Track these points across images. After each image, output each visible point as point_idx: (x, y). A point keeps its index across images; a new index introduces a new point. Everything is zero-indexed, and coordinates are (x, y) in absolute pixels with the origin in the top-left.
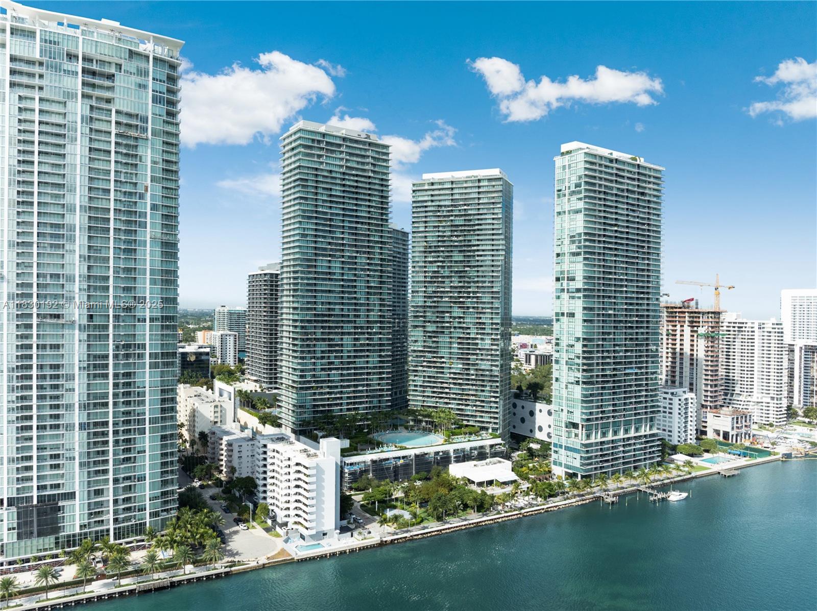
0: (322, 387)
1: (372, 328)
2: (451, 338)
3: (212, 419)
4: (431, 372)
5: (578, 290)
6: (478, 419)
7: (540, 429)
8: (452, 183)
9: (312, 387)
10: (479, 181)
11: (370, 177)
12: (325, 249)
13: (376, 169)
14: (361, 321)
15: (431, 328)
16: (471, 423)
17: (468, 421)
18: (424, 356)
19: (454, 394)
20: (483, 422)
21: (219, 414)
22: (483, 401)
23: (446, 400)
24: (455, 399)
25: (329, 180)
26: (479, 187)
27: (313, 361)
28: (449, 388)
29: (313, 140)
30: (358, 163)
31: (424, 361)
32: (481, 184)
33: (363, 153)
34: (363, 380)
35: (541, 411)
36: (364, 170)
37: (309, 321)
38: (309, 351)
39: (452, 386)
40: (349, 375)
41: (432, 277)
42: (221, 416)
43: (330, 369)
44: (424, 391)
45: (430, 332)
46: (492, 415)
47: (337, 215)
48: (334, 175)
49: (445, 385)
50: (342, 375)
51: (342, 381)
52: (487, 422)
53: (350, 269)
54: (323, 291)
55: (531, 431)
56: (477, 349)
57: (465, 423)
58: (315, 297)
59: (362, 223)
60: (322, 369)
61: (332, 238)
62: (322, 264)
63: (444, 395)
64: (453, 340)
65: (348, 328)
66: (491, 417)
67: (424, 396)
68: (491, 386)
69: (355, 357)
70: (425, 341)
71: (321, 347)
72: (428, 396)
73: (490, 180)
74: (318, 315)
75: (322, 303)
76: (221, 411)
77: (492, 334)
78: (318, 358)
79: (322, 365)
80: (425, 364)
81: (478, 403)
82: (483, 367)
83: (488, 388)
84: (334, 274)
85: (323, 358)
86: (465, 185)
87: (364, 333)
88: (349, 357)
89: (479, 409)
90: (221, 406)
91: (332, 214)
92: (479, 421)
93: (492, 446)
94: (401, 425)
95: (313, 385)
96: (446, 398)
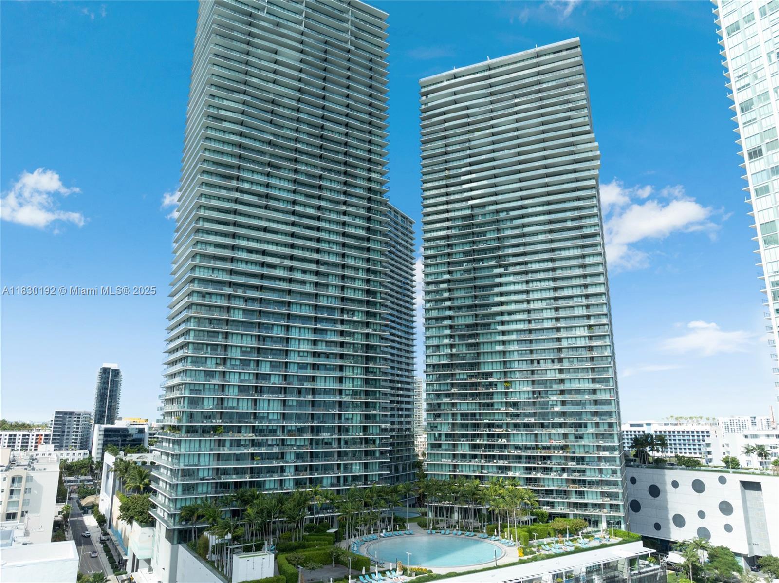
0: (238, 429)
2: (504, 333)
4: (467, 406)
6: (574, 499)
7: (679, 521)
9: (214, 428)
11: (349, 51)
14: (329, 296)
15: (464, 320)
16: (558, 510)
17: (551, 504)
19: (517, 447)
20: (585, 506)
22: (582, 460)
23: (501, 463)
24: (519, 458)
28: (507, 436)
34: (332, 417)
35: (675, 484)
38: (214, 347)
43: (260, 390)
45: (461, 327)
46: (606, 489)
48: (285, 31)
49: (498, 431)
52: (595, 506)
55: (658, 527)
57: (546, 509)
63: (496, 452)
64: (510, 337)
66: (603, 494)
67: (454, 456)
68: (597, 425)
71: (241, 339)
72: (464, 456)
75: (249, 250)
77: (588, 317)
78: (233, 364)
79: (240, 379)
81: (571, 465)
82: (575, 386)
83: (591, 430)
84: (276, 198)
92: (575, 505)
93: (632, 562)
94: (411, 520)
95: (217, 423)
96: (501, 457)
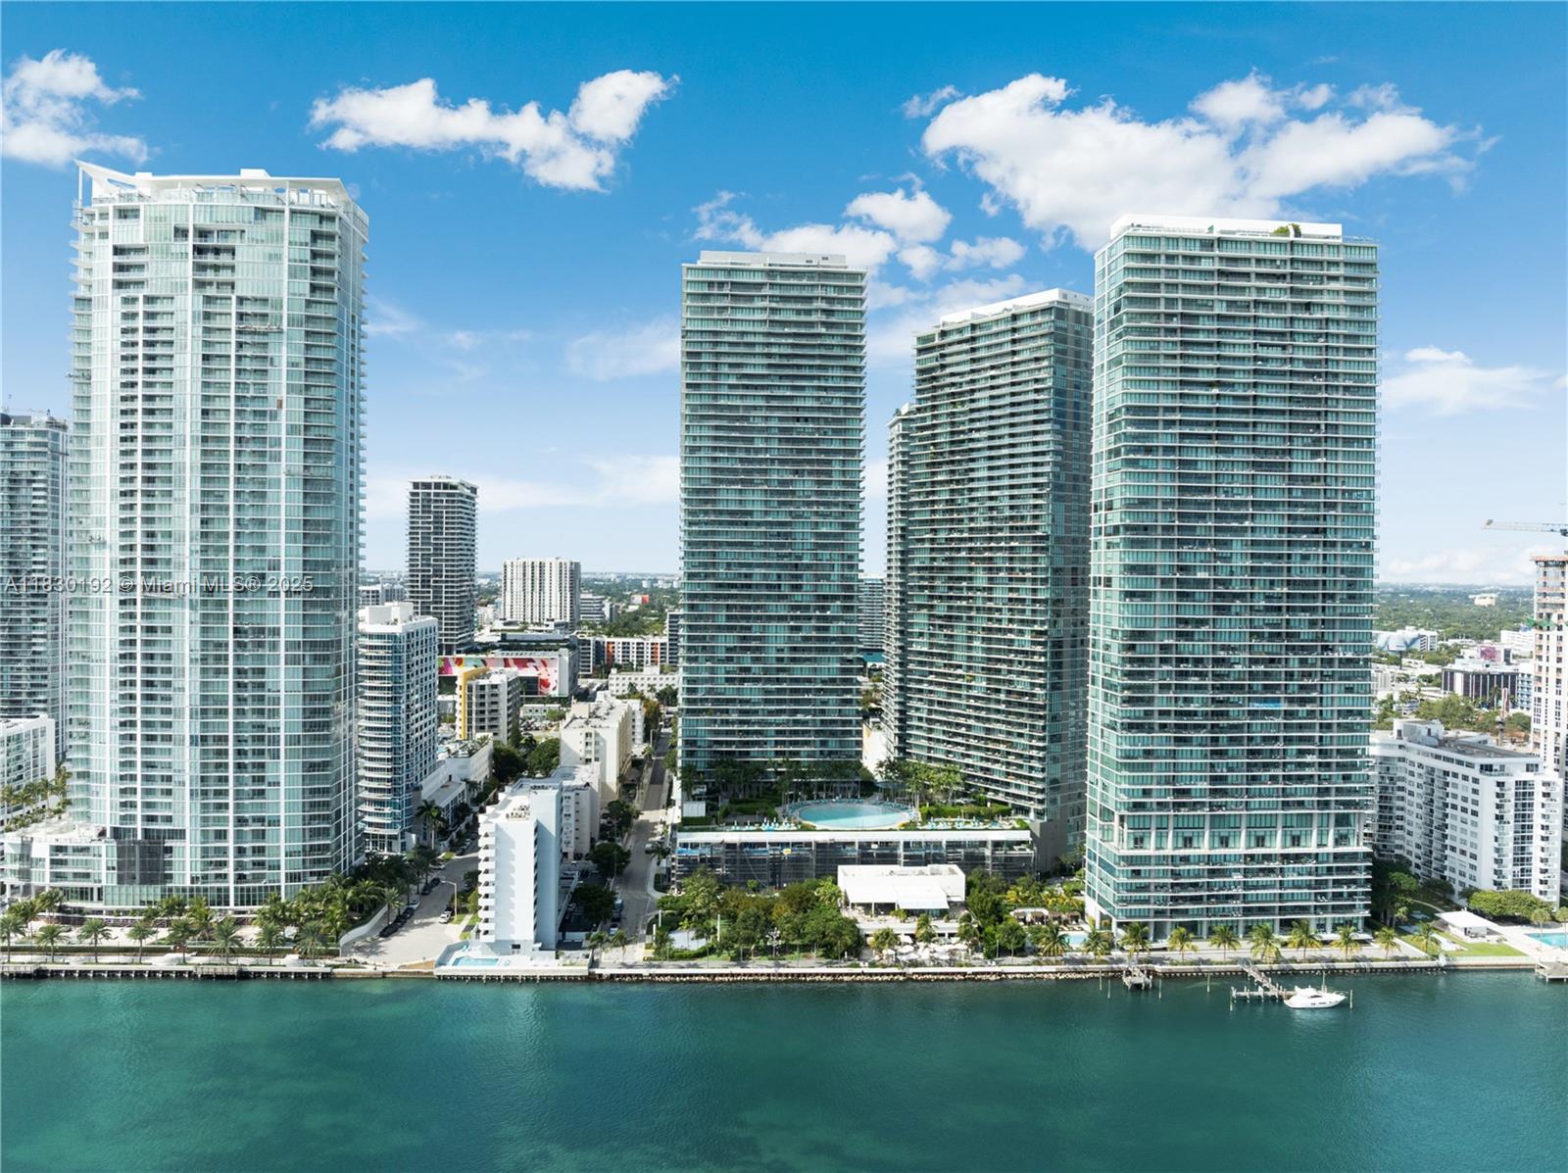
0: (727, 711)
1: (827, 608)
2: (971, 628)
3: (582, 754)
4: (942, 693)
5: (1116, 530)
6: (1012, 790)
8: (974, 327)
9: (707, 710)
10: (1015, 317)
11: (819, 335)
12: (735, 471)
13: (833, 319)
14: (804, 597)
15: (941, 609)
16: (1000, 797)
17: (996, 792)
18: (932, 664)
19: (976, 737)
20: (1019, 797)
21: (591, 748)
22: (1020, 756)
23: (962, 750)
24: (977, 748)
25: (741, 350)
26: (1014, 330)
27: (709, 664)
28: (969, 727)
29: (711, 284)
30: (798, 312)
31: (931, 673)
32: (1019, 324)
33: (805, 293)
34: (809, 702)
36: (811, 324)
37: (705, 596)
38: (704, 648)
39: (971, 722)
40: (780, 691)
41: (945, 511)
42: (596, 752)
43: (743, 681)
44: (931, 730)
45: (940, 617)
46: (1033, 784)
47: (755, 408)
48: (750, 339)
49: (962, 720)
50: (767, 692)
51: (767, 702)
52: (1026, 798)
53: (781, 503)
54: (730, 544)
56: (1010, 651)
57: (990, 795)
58: (714, 554)
59: (806, 420)
60: (729, 680)
61: (748, 450)
62: (728, 497)
63: (959, 740)
64: (975, 634)
65: (779, 608)
66: (1032, 789)
67: (930, 739)
68: (1033, 726)
69: (794, 660)
70: (932, 635)
71: (725, 641)
72: (938, 741)
73: (1034, 313)
74: (720, 586)
75: (729, 565)
76: (596, 743)
77: (1034, 622)
78: (720, 661)
79: (727, 672)
80: (931, 678)
81: (1011, 759)
82: (1018, 688)
83: (1027, 730)
84: (750, 513)
85: (730, 660)
86: (995, 329)
87: (809, 618)
88: (780, 660)
89: (1012, 770)
90: (597, 735)
91: (747, 408)
92: (1012, 795)
93: (999, 844)
95: (709, 706)
96: (963, 745)
